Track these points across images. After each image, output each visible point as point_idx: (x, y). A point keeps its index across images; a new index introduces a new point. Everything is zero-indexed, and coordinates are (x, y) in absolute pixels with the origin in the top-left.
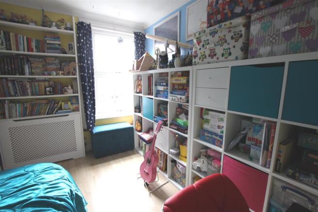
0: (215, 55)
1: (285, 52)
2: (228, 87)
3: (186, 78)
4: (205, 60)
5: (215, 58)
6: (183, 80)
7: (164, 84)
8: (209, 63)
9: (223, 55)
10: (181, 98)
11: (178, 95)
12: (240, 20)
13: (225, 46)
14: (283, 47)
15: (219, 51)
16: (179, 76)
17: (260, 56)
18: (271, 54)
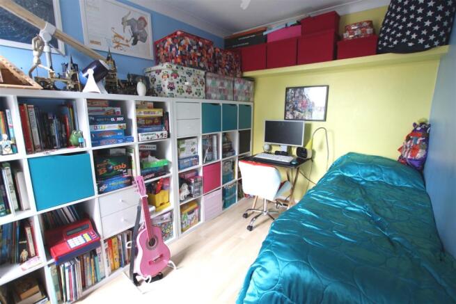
0: (191, 92)
1: (220, 99)
2: (201, 118)
3: (162, 110)
4: (184, 95)
5: (191, 95)
6: (159, 113)
7: (122, 119)
8: (186, 97)
9: (196, 93)
10: (162, 134)
11: (157, 131)
12: (203, 73)
13: (197, 87)
14: (219, 96)
15: (194, 89)
16: (149, 108)
17: (212, 99)
18: (216, 99)
